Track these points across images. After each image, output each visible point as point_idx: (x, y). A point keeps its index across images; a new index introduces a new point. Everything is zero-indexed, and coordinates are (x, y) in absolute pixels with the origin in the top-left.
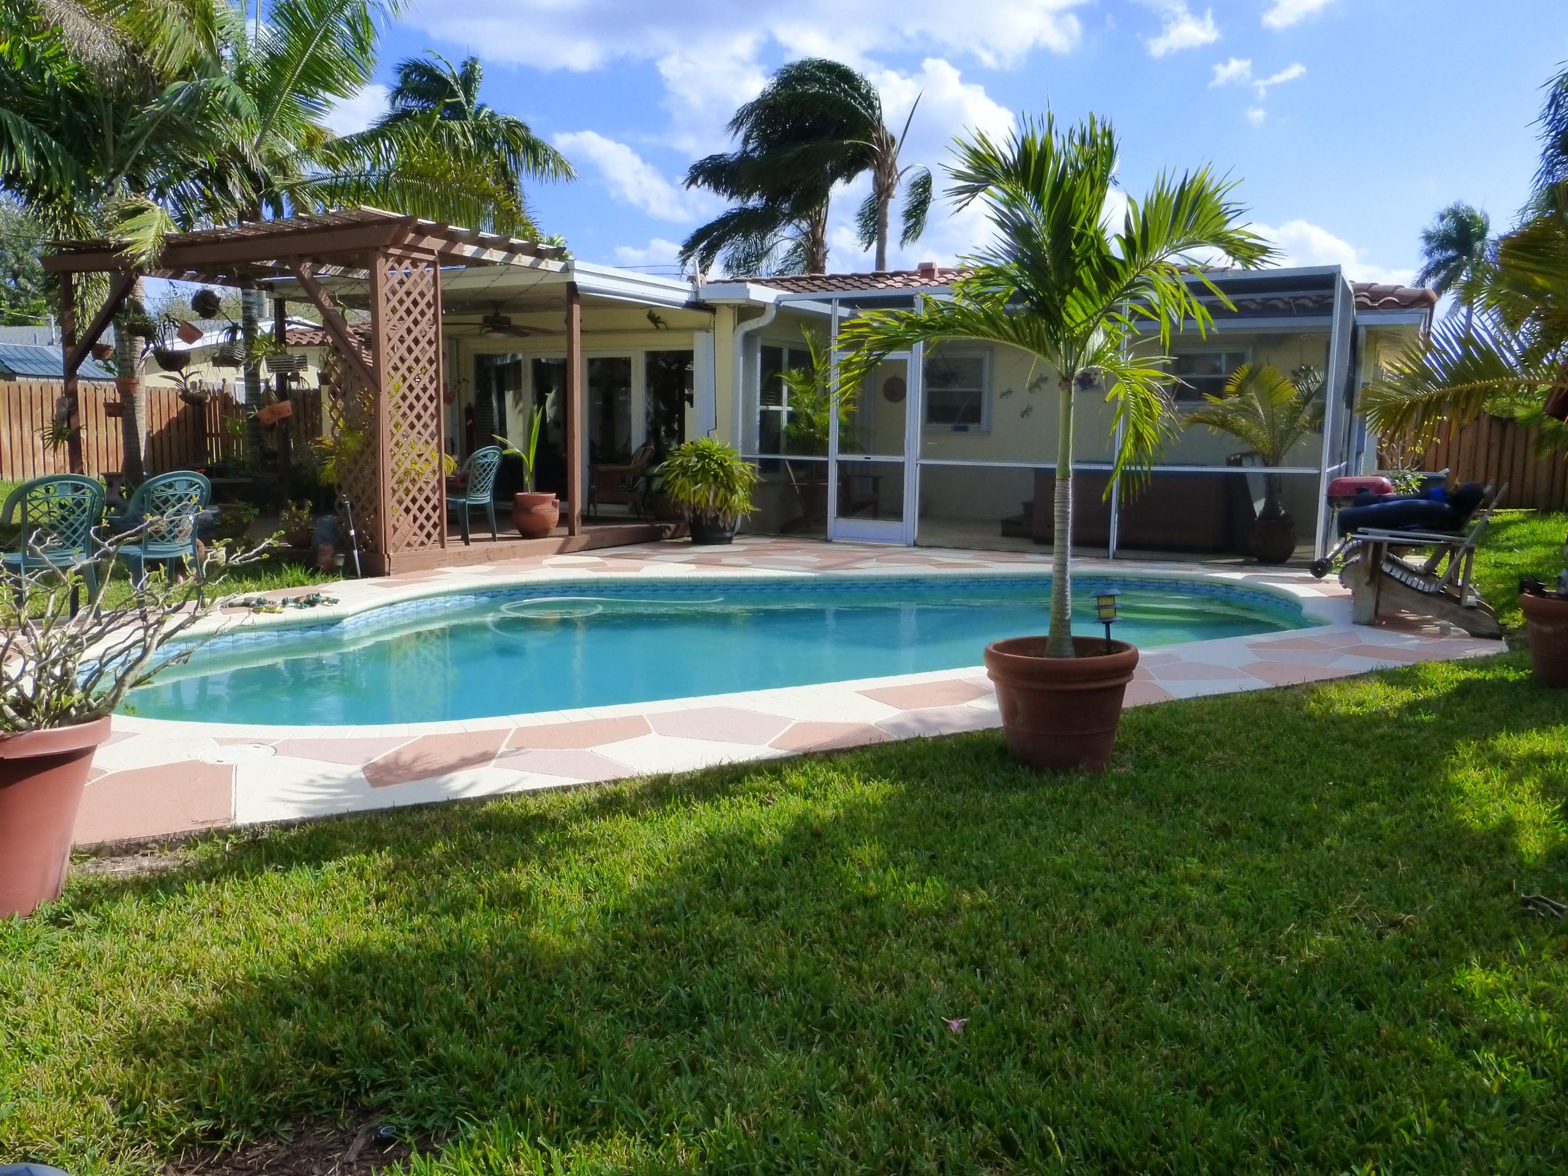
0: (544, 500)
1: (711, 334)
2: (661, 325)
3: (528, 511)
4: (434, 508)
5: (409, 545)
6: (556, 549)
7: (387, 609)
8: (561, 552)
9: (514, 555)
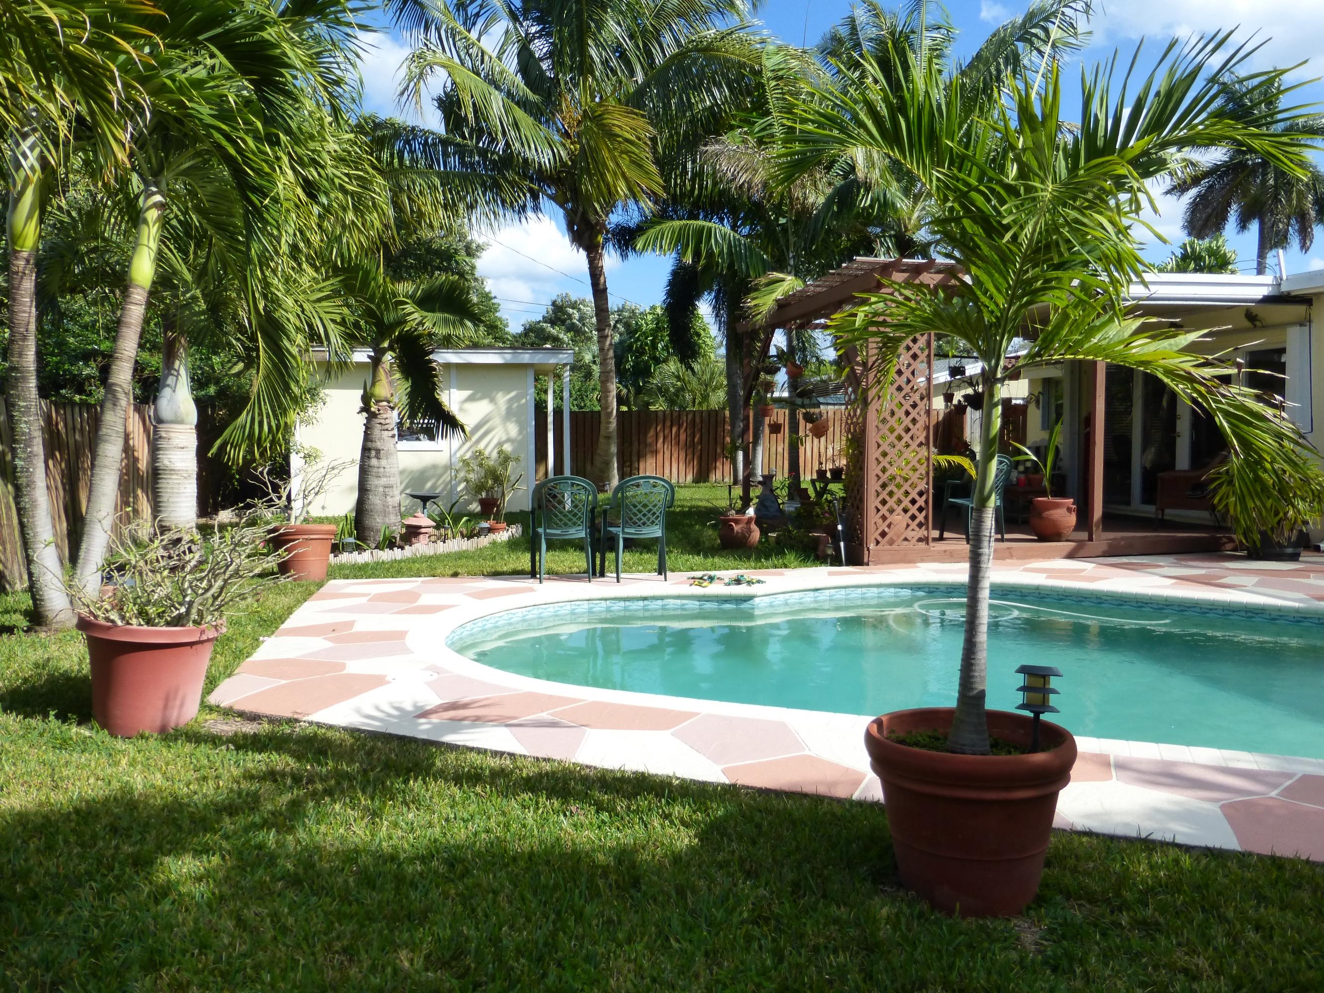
0: (1057, 506)
1: (1307, 328)
2: (1258, 323)
3: (1040, 515)
4: (920, 509)
5: (906, 539)
6: (1065, 553)
7: (811, 594)
8: (1071, 556)
9: (1011, 556)
